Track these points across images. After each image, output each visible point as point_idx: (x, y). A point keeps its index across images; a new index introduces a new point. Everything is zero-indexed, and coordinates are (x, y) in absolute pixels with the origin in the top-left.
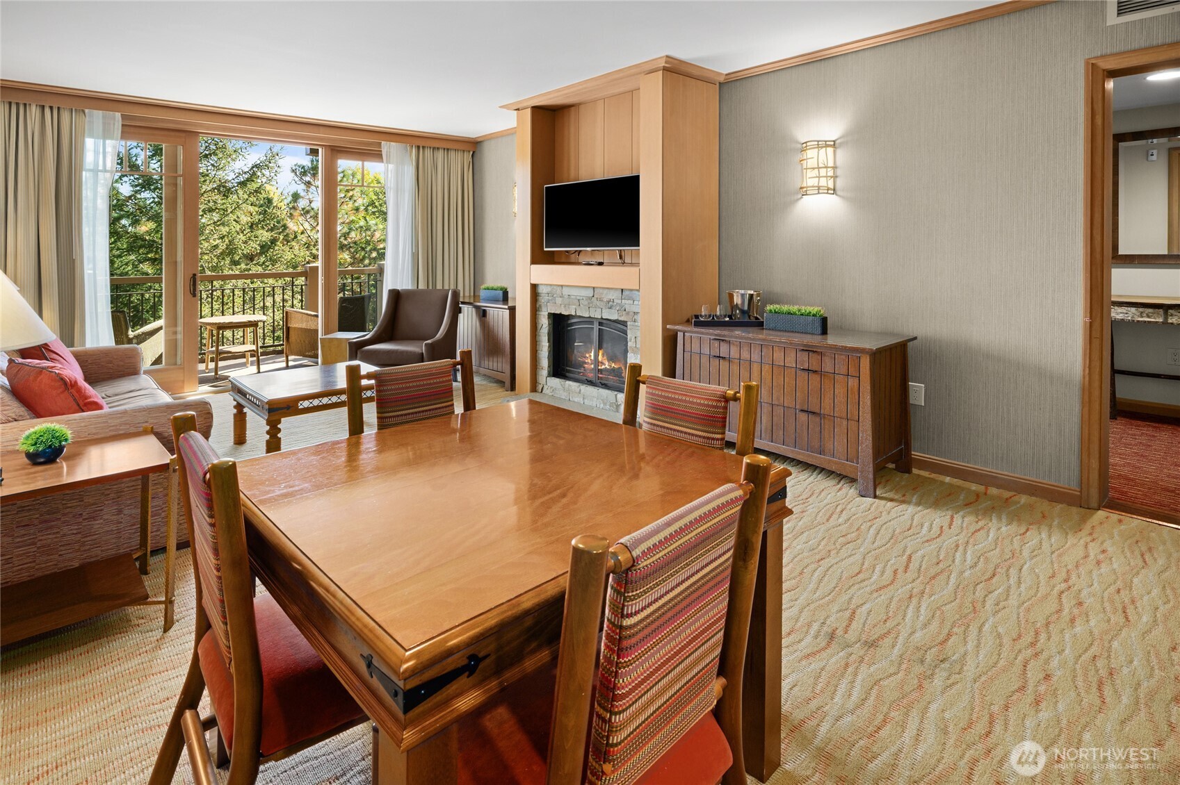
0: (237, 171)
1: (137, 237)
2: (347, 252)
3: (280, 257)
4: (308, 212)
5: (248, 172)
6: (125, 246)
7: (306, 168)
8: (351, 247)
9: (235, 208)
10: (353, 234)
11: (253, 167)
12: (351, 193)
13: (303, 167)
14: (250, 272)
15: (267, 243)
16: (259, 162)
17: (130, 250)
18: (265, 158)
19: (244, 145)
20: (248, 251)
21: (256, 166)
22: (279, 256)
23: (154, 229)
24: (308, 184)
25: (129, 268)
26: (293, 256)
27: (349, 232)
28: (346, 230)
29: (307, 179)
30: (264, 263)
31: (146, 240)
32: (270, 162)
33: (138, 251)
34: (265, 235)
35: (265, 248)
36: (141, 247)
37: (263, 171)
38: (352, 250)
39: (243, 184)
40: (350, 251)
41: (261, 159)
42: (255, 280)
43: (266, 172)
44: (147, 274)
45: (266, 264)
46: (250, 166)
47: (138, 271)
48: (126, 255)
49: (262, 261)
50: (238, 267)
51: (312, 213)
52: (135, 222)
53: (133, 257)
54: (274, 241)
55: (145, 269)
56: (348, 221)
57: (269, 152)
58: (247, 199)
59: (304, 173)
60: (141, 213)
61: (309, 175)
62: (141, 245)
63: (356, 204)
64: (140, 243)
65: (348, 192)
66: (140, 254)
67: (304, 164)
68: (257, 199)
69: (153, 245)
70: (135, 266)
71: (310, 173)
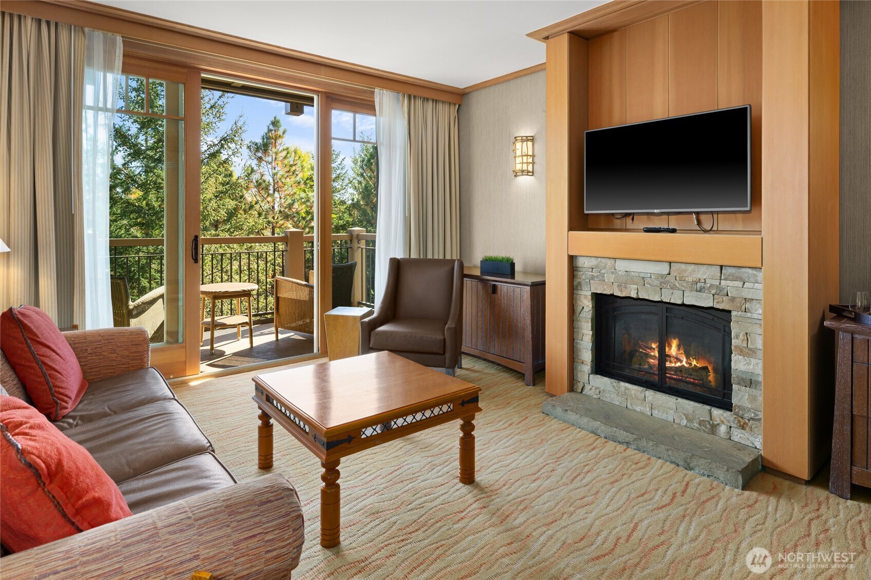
0: (209, 143)
1: (128, 203)
2: (290, 222)
3: (242, 225)
4: (260, 184)
5: (217, 145)
6: (119, 211)
7: (259, 145)
8: (294, 217)
9: (207, 178)
10: (296, 205)
11: (221, 140)
12: (293, 168)
13: (256, 144)
14: (219, 237)
15: (231, 211)
16: (226, 135)
17: (123, 215)
18: (231, 132)
19: (214, 120)
20: (219, 218)
21: (224, 139)
22: (241, 223)
23: (142, 196)
24: (260, 159)
25: (123, 232)
26: (254, 223)
27: (293, 203)
28: (289, 201)
29: (260, 154)
30: (229, 229)
31: (136, 206)
32: (235, 136)
33: (130, 216)
34: (231, 204)
35: (231, 214)
36: (131, 212)
37: (229, 144)
38: (296, 219)
39: (213, 155)
40: (293, 221)
41: (228, 133)
42: (223, 245)
43: (233, 146)
44: (137, 237)
45: (231, 230)
46: (219, 139)
47: (130, 234)
48: (120, 219)
49: (228, 228)
50: (209, 233)
51: (264, 185)
52: (127, 190)
53: (125, 222)
54: (236, 209)
55: (135, 233)
56: (292, 193)
57: (234, 126)
58: (217, 170)
59: (257, 150)
60: (132, 181)
61: (261, 151)
62: (132, 210)
63: (298, 178)
64: (131, 208)
65: (292, 167)
66: (131, 219)
67: (257, 141)
68: (225, 169)
69: (141, 210)
70: (127, 230)
71: (261, 149)
